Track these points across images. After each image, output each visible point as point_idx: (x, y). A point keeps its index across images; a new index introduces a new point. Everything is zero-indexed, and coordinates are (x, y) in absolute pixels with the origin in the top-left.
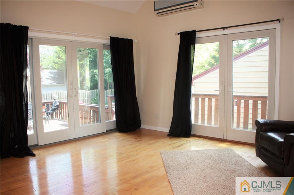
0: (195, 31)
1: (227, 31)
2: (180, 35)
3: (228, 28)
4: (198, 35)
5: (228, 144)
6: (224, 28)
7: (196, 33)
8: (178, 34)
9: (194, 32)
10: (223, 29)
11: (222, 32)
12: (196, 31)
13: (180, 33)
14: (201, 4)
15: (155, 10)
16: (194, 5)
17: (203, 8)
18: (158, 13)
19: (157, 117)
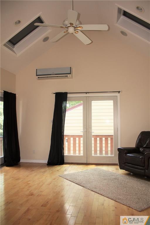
0: (67, 93)
1: (88, 95)
2: (55, 94)
3: (89, 93)
4: (69, 95)
5: (94, 165)
6: (86, 93)
7: (68, 94)
8: (54, 93)
9: (65, 94)
11: (85, 95)
12: (68, 92)
14: (72, 76)
15: (37, 75)
16: (67, 76)
17: (72, 78)
18: (38, 78)
19: (34, 152)
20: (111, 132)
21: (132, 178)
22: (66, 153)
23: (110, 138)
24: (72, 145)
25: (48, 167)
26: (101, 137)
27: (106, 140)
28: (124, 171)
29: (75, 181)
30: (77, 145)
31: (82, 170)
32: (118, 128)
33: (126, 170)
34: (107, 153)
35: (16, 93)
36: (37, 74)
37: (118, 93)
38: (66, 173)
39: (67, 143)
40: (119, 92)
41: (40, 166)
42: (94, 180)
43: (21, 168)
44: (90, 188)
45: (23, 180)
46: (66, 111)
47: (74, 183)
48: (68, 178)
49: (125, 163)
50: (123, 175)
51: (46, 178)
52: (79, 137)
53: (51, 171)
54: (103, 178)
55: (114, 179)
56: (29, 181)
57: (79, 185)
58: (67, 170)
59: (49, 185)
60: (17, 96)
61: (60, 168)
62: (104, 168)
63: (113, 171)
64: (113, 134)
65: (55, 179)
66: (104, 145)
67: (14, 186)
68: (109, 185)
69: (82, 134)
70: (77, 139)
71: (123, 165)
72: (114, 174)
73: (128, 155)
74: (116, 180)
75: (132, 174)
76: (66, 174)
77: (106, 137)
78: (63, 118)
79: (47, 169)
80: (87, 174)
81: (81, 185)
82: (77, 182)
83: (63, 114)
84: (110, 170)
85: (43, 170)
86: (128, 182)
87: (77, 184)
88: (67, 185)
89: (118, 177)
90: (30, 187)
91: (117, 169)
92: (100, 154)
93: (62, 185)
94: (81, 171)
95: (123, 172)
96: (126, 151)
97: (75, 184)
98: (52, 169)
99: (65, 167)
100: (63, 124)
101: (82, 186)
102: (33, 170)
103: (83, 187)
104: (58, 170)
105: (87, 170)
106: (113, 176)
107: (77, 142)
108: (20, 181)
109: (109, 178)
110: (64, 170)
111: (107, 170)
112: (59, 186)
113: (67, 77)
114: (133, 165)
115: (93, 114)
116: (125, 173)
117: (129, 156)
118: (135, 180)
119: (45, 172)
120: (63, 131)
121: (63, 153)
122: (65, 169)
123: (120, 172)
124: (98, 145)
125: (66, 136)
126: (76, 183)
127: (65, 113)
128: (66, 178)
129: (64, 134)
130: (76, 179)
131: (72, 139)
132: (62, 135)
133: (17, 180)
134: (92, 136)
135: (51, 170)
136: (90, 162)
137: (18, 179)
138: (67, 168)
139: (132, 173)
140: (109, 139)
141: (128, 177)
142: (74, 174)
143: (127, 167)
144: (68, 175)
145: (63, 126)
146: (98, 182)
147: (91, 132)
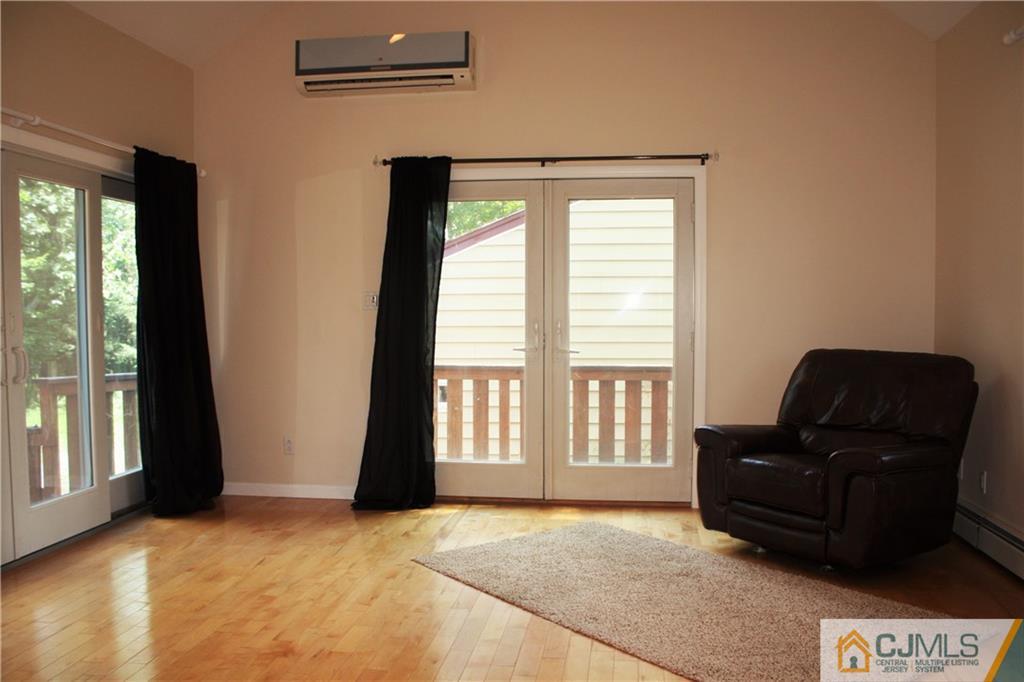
0: (450, 158)
1: (550, 171)
2: (389, 167)
3: (557, 163)
4: (457, 173)
6: (543, 161)
7: (453, 165)
8: (385, 163)
9: (444, 163)
10: (540, 163)
11: (535, 171)
12: (453, 158)
13: (393, 159)
14: (473, 78)
15: (299, 72)
16: (451, 77)
17: (474, 89)
18: (307, 83)
19: (290, 449)
20: (663, 355)
21: (765, 568)
22: (442, 452)
23: (649, 383)
24: (468, 415)
25: (357, 519)
26: (607, 376)
27: (633, 390)
28: (725, 536)
29: (492, 584)
30: (494, 416)
31: (522, 530)
32: (693, 333)
33: (733, 535)
34: (633, 450)
35: (195, 162)
36: (301, 67)
37: (699, 160)
38: (445, 546)
39: (445, 404)
40: (704, 158)
41: (321, 513)
42: (583, 579)
43: (227, 526)
44: (569, 620)
45: (237, 583)
46: (445, 252)
47: (487, 592)
48: (458, 571)
49: (731, 499)
50: (721, 558)
51: (351, 570)
52: (505, 374)
53: (374, 539)
54: (624, 569)
55: (679, 575)
56: (272, 585)
57: (513, 604)
58: (451, 531)
59: (369, 605)
60: (202, 173)
61: (416, 521)
62: (629, 523)
63: (671, 536)
64: (670, 364)
65: (393, 576)
66: (620, 417)
67: (197, 610)
68: (656, 604)
69: (522, 364)
70: (494, 385)
71: (723, 510)
72: (676, 552)
73: (745, 460)
74: (689, 581)
75: (760, 550)
76: (447, 554)
77: (632, 377)
78: (430, 284)
79: (354, 526)
80: (546, 549)
81: (524, 603)
82: (502, 590)
83: (430, 265)
84: (657, 534)
85: (333, 534)
86: (746, 590)
87: (503, 600)
88: (457, 605)
89: (694, 564)
90: (276, 613)
91: (687, 528)
92: (602, 457)
93: (431, 607)
94: (516, 535)
95: (720, 541)
96: (735, 443)
97: (492, 598)
98: (377, 528)
99: (439, 517)
100: (431, 313)
101: (525, 609)
102: (286, 535)
103: (533, 612)
104: (406, 534)
105: (546, 531)
106: (673, 563)
107: (494, 400)
108: (226, 585)
109: (656, 569)
110: (437, 530)
111: (639, 532)
112: (418, 610)
113: (450, 81)
114: (769, 511)
115: (574, 269)
116: (728, 545)
117: (750, 464)
118: (779, 578)
119: (343, 541)
120: (430, 346)
121: (427, 453)
122: (442, 529)
123: (703, 543)
124: (594, 417)
125: (443, 369)
126: (497, 597)
127: (438, 262)
128: (449, 572)
129: (436, 363)
130: (498, 577)
131: (468, 385)
132: (427, 367)
133: (210, 579)
134: (570, 373)
135: (376, 533)
136: (561, 494)
137: (217, 577)
138: (447, 524)
139: (763, 547)
140: (647, 385)
141: (742, 566)
142: (484, 551)
143: (742, 519)
144: (454, 555)
145: (431, 324)
146: (606, 592)
147: (566, 352)
